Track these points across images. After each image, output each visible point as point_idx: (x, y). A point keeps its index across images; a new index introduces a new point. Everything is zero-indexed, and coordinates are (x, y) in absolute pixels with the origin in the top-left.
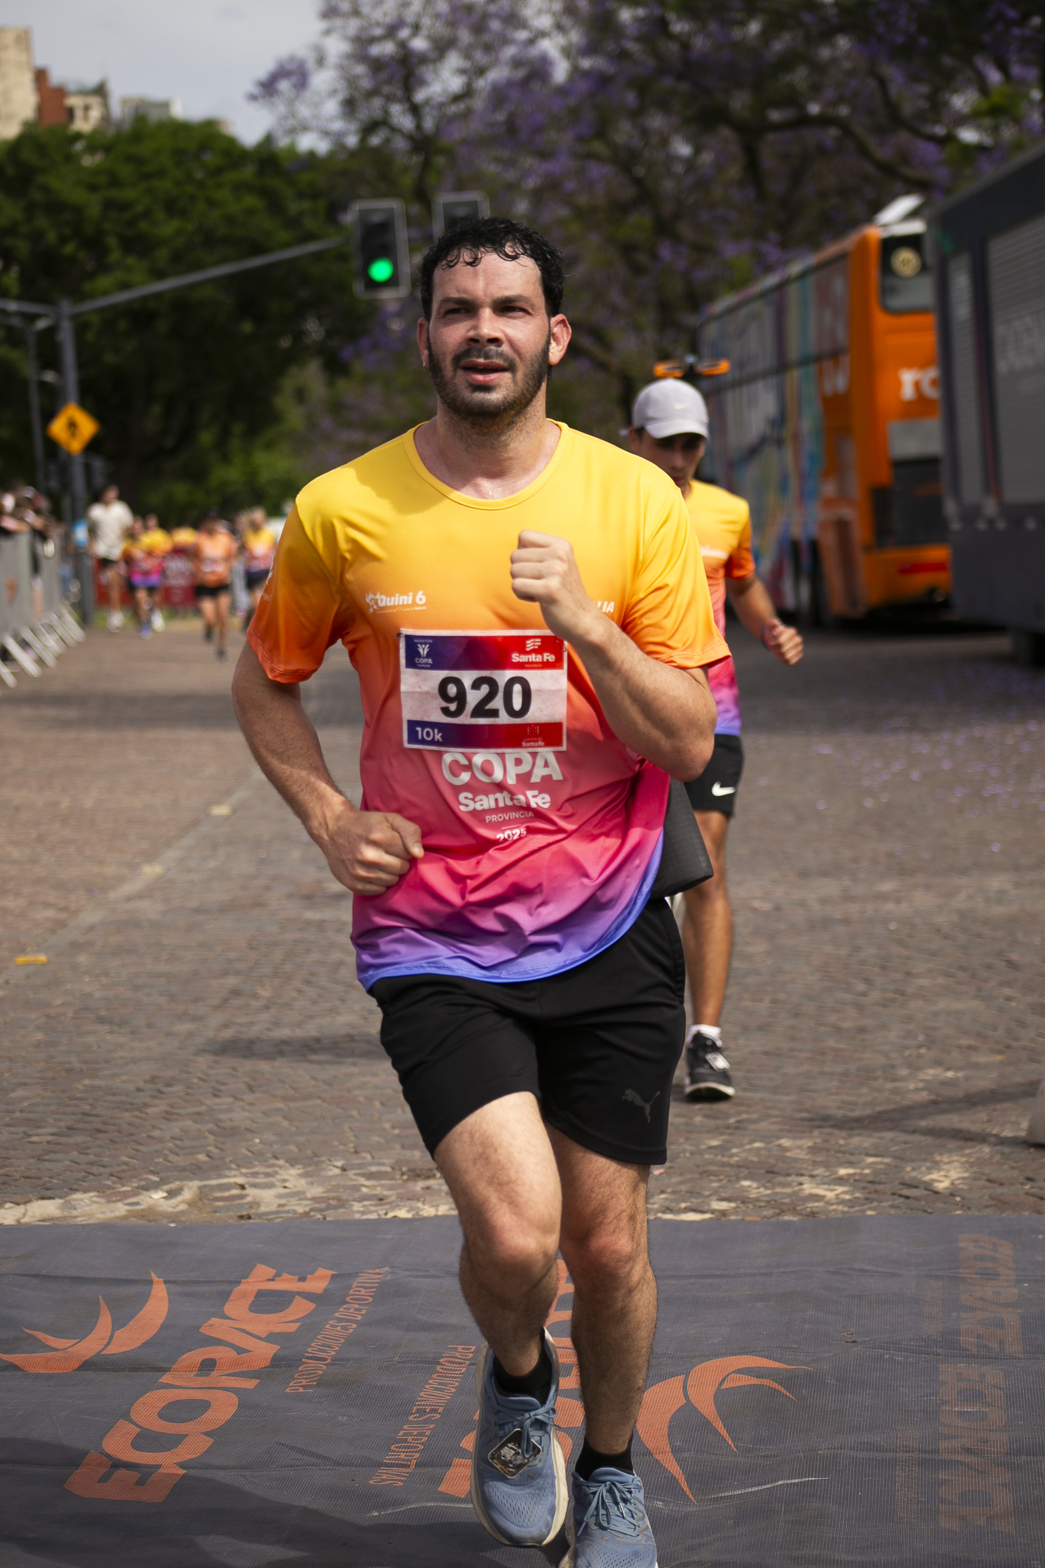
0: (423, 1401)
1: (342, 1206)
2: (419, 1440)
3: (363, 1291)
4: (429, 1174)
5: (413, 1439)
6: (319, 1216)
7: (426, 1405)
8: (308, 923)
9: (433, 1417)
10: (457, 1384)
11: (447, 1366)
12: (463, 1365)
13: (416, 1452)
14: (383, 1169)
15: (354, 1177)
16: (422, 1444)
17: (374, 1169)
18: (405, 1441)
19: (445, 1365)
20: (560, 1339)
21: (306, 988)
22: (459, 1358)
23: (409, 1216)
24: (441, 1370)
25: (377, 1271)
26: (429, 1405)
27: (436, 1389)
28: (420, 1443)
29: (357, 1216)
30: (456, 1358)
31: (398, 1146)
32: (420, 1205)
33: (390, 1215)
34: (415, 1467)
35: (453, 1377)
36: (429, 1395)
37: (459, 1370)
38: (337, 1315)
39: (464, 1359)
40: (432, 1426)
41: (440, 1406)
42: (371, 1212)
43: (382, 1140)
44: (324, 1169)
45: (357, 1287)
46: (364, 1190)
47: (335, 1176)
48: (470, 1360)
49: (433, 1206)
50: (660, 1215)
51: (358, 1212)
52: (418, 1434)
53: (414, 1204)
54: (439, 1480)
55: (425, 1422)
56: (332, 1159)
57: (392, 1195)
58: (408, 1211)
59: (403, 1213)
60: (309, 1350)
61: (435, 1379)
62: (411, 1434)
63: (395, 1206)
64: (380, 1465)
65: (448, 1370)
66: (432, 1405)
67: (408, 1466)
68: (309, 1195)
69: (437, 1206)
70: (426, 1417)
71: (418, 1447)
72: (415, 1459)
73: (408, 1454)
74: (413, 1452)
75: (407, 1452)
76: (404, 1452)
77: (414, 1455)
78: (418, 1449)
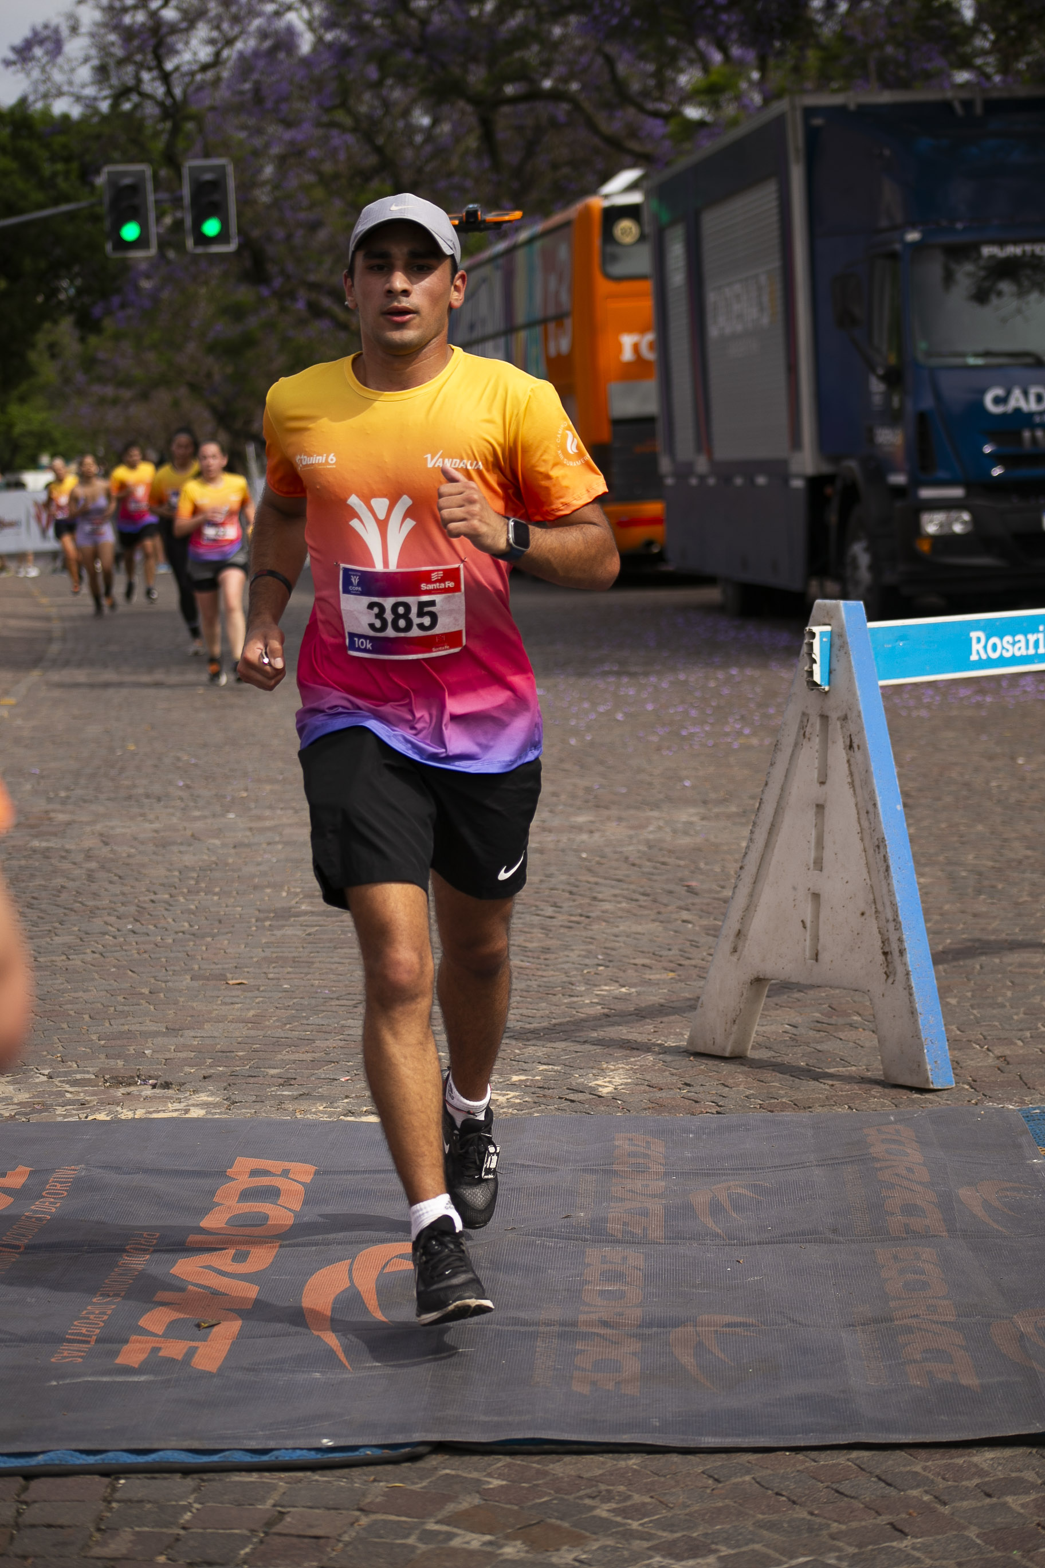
0: (105, 1285)
1: (46, 1110)
2: (99, 1318)
3: (59, 1186)
4: (129, 1081)
5: (94, 1318)
6: (24, 1120)
7: (108, 1289)
8: (34, 851)
9: (114, 1299)
10: (140, 1269)
11: (131, 1253)
12: (146, 1253)
13: (96, 1328)
14: (87, 1076)
15: (59, 1084)
16: (103, 1322)
17: (78, 1076)
18: (88, 1318)
21: (27, 910)
23: (108, 1118)
24: (125, 1257)
25: (73, 1167)
26: (110, 1289)
27: (121, 1275)
28: (101, 1321)
29: (60, 1119)
30: (142, 1244)
31: (102, 1056)
32: (119, 1109)
33: (90, 1118)
34: (95, 1343)
35: (136, 1263)
36: (112, 1280)
37: (142, 1257)
38: (33, 1207)
39: (148, 1247)
40: (113, 1307)
41: (121, 1290)
42: (72, 1116)
43: (88, 1050)
44: (32, 1077)
45: (53, 1182)
46: (68, 1095)
47: (42, 1082)
48: (153, 1247)
49: (131, 1110)
50: (342, 1117)
51: (61, 1115)
52: (100, 1313)
53: (113, 1108)
54: (116, 1353)
55: (107, 1303)
56: (39, 1068)
57: (94, 1100)
58: (107, 1115)
59: (102, 1116)
60: (4, 1238)
62: (93, 1313)
63: (95, 1110)
64: (62, 1340)
65: (132, 1256)
66: (113, 1289)
67: (88, 1342)
68: (16, 1101)
69: (134, 1111)
70: (107, 1299)
71: (99, 1324)
72: (94, 1336)
73: (88, 1329)
74: (94, 1328)
75: (88, 1327)
76: (85, 1328)
77: (94, 1331)
78: (99, 1326)
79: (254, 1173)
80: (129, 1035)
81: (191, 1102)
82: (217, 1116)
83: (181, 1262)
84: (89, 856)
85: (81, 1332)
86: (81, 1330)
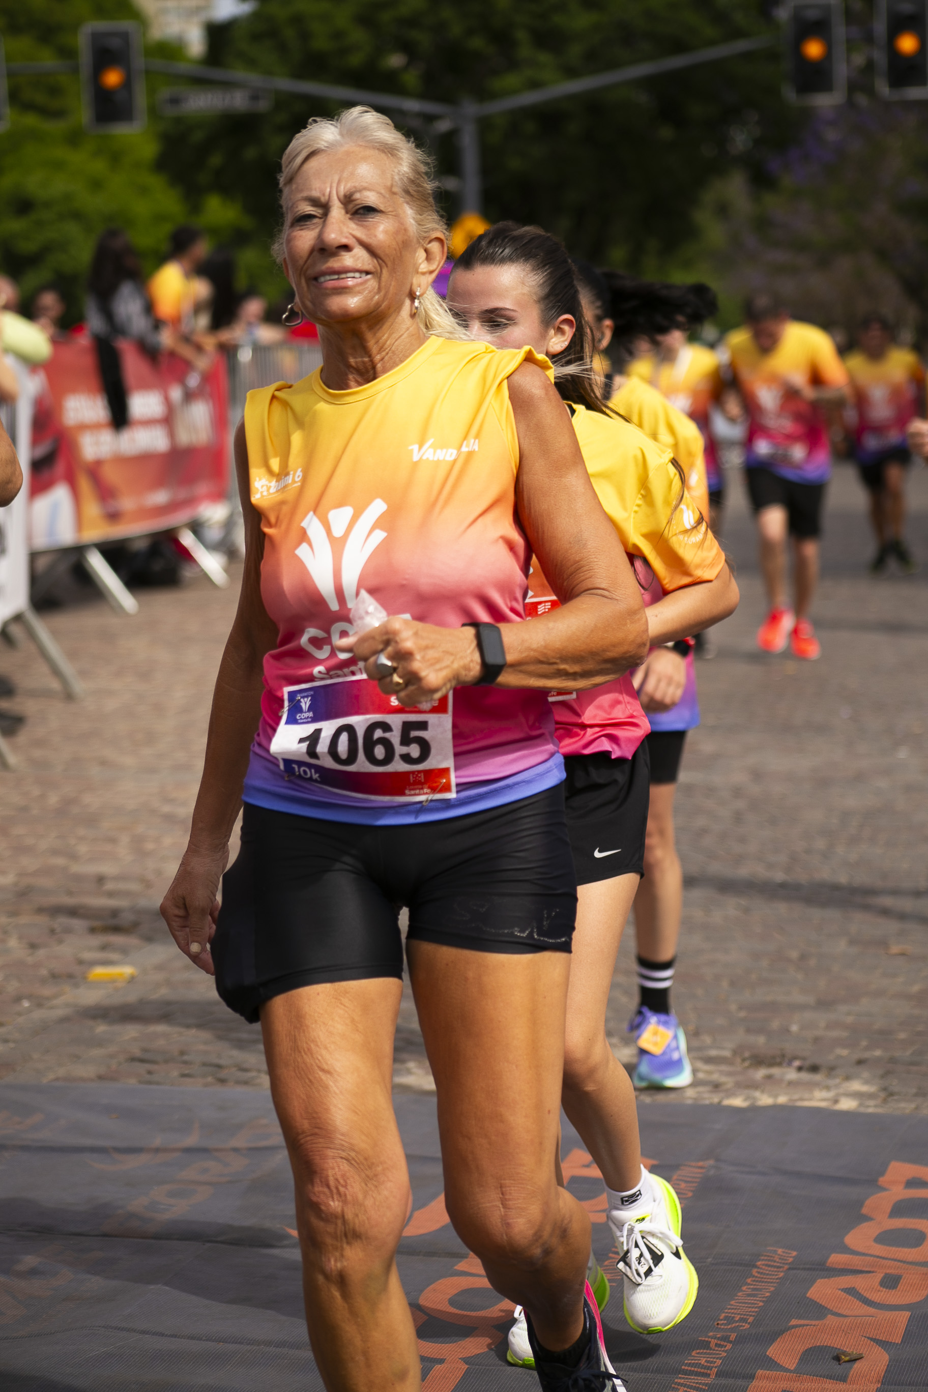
0: (733, 1309)
2: (722, 1347)
4: (772, 1061)
5: (717, 1345)
7: (735, 1314)
9: (741, 1326)
10: (772, 1289)
11: (764, 1269)
12: (781, 1270)
13: (717, 1358)
14: (724, 1053)
16: (726, 1351)
19: (761, 1268)
20: (891, 1248)
22: (778, 1262)
23: (745, 1105)
24: (756, 1274)
25: (701, 1164)
26: (739, 1314)
27: (749, 1295)
28: (723, 1351)
30: (775, 1261)
31: (742, 1030)
32: (758, 1093)
33: (725, 1103)
34: (716, 1376)
35: (769, 1282)
36: (740, 1303)
37: (776, 1275)
39: (784, 1263)
41: (751, 1316)
43: (726, 1022)
45: (678, 1179)
48: (790, 1263)
49: (772, 1096)
52: (723, 1341)
53: (751, 1092)
57: (728, 1081)
58: (744, 1100)
59: (738, 1102)
61: (749, 1284)
63: (730, 1094)
65: (765, 1274)
66: (742, 1314)
67: (708, 1375)
69: (776, 1096)
70: (734, 1325)
71: (721, 1354)
72: (716, 1367)
73: (708, 1359)
74: (714, 1358)
75: (708, 1357)
76: (704, 1357)
77: (715, 1362)
78: (721, 1356)
79: (913, 1183)
80: (773, 1007)
81: (841, 1091)
82: (871, 1110)
83: (820, 1283)
84: (737, 792)
85: (700, 1362)
86: (700, 1360)
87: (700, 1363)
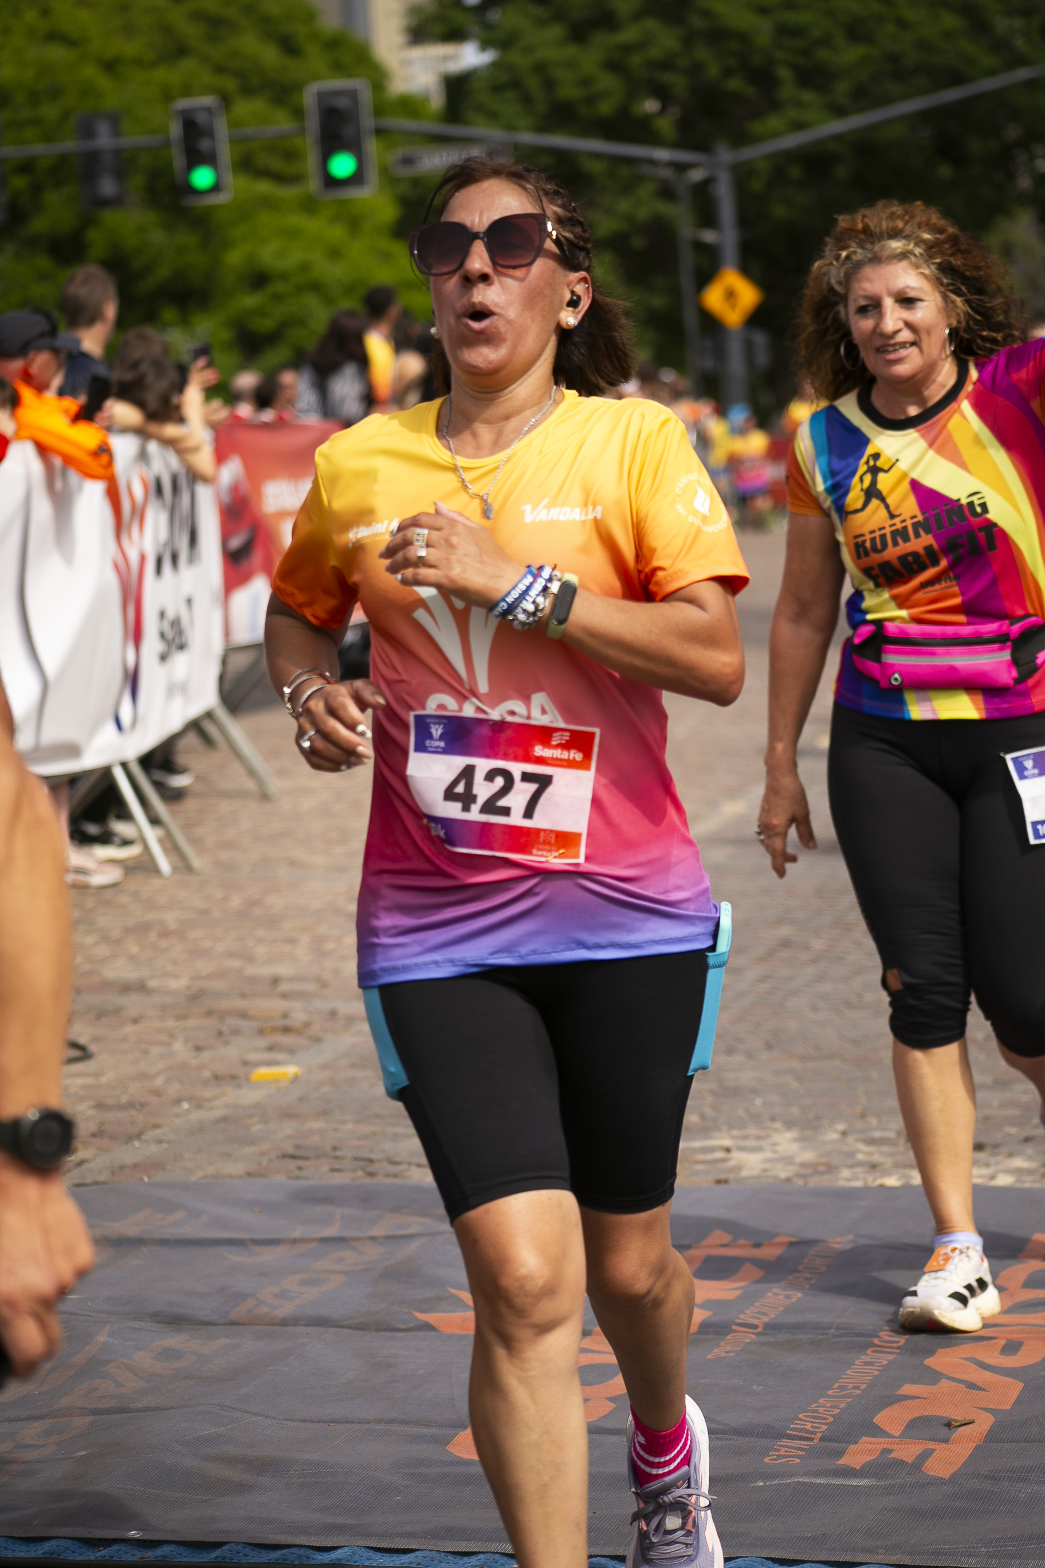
0: (847, 1378)
2: (830, 1411)
5: (824, 1411)
6: (802, 1183)
7: (849, 1382)
9: (853, 1392)
13: (824, 1424)
14: (887, 1134)
15: (852, 1143)
16: (832, 1416)
17: (877, 1134)
18: (817, 1411)
23: (898, 1184)
24: (875, 1345)
25: (840, 1239)
26: (853, 1382)
27: (866, 1364)
28: (830, 1415)
29: (843, 1183)
33: (878, 1183)
34: (819, 1441)
40: (849, 1401)
41: (864, 1385)
42: (858, 1180)
44: (822, 1134)
46: (859, 1156)
47: (833, 1140)
51: (845, 1179)
52: (832, 1407)
54: (841, 1453)
55: (844, 1396)
56: (833, 1123)
57: (888, 1162)
58: (899, 1179)
59: (892, 1182)
60: (741, 1316)
62: (824, 1406)
64: (783, 1436)
67: (811, 1439)
68: (797, 1160)
70: (845, 1392)
71: (827, 1419)
72: (820, 1432)
73: (814, 1425)
74: (820, 1423)
75: (814, 1422)
76: (811, 1422)
77: (821, 1427)
78: (828, 1421)
83: (939, 1352)
85: (805, 1427)
86: (806, 1425)
87: (805, 1429)
